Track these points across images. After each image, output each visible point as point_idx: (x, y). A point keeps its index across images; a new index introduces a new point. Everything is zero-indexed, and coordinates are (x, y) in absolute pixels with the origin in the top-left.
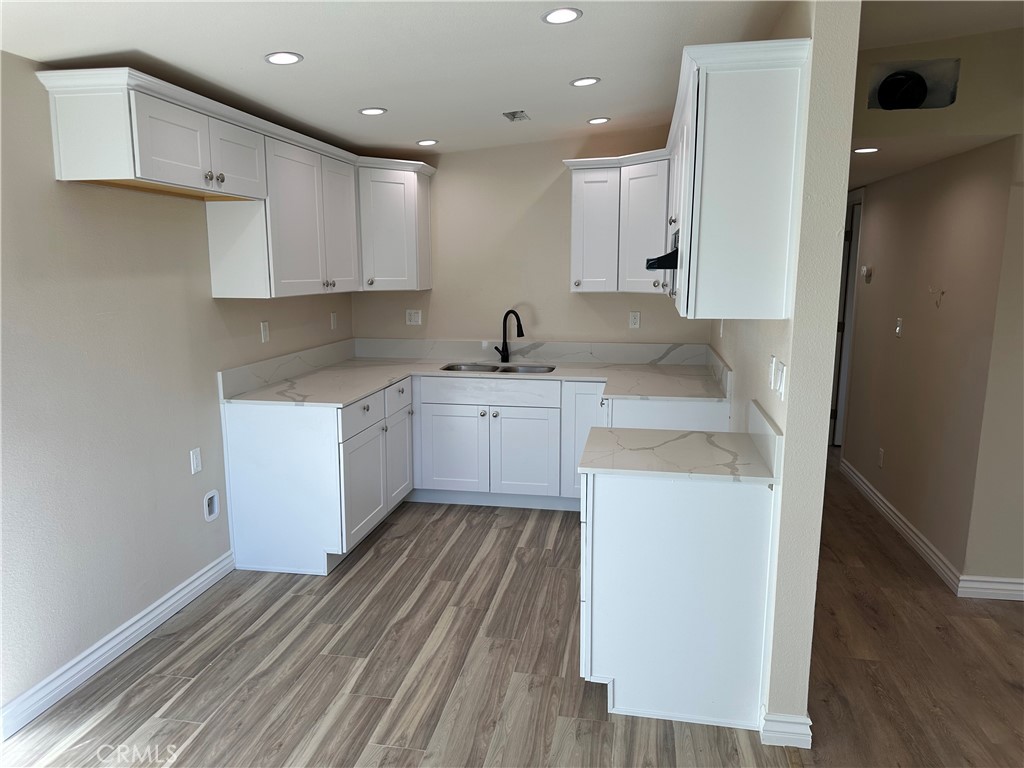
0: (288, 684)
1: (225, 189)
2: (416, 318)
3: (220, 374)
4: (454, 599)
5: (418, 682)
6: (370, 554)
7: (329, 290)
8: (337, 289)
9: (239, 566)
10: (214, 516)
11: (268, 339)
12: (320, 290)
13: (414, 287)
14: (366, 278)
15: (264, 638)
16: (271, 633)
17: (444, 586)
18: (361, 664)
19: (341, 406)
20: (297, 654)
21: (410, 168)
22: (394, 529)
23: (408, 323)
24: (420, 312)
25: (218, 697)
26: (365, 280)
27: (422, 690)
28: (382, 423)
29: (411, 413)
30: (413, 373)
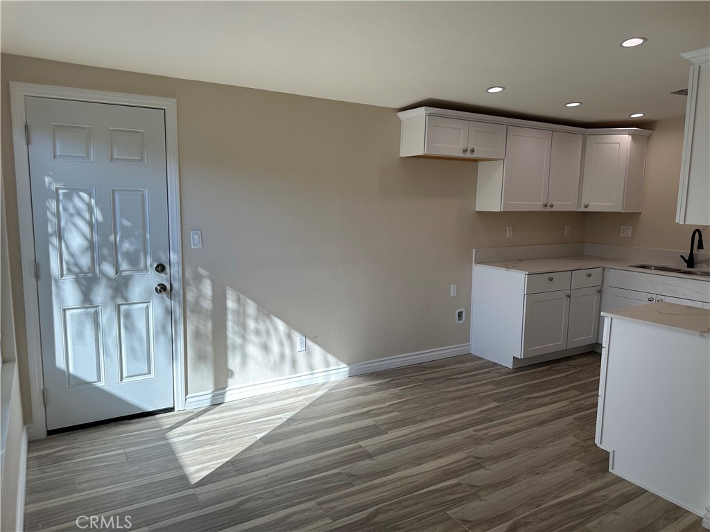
0: (455, 399)
1: (475, 155)
2: (627, 232)
3: (474, 250)
4: (572, 400)
5: (515, 420)
6: (547, 367)
7: (549, 209)
8: (554, 209)
9: (473, 352)
10: (460, 322)
11: (511, 235)
12: (542, 209)
13: (619, 210)
14: (584, 202)
15: (460, 381)
16: (466, 380)
17: (575, 392)
18: (495, 404)
19: (527, 273)
20: (469, 391)
21: (627, 132)
22: (572, 361)
23: (621, 235)
24: (631, 228)
25: (424, 392)
26: (583, 205)
27: (513, 424)
28: (568, 292)
29: (600, 292)
30: (604, 266)
